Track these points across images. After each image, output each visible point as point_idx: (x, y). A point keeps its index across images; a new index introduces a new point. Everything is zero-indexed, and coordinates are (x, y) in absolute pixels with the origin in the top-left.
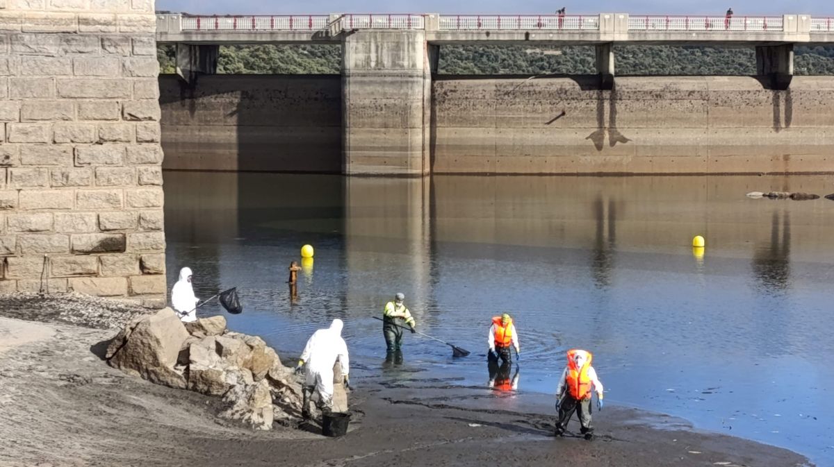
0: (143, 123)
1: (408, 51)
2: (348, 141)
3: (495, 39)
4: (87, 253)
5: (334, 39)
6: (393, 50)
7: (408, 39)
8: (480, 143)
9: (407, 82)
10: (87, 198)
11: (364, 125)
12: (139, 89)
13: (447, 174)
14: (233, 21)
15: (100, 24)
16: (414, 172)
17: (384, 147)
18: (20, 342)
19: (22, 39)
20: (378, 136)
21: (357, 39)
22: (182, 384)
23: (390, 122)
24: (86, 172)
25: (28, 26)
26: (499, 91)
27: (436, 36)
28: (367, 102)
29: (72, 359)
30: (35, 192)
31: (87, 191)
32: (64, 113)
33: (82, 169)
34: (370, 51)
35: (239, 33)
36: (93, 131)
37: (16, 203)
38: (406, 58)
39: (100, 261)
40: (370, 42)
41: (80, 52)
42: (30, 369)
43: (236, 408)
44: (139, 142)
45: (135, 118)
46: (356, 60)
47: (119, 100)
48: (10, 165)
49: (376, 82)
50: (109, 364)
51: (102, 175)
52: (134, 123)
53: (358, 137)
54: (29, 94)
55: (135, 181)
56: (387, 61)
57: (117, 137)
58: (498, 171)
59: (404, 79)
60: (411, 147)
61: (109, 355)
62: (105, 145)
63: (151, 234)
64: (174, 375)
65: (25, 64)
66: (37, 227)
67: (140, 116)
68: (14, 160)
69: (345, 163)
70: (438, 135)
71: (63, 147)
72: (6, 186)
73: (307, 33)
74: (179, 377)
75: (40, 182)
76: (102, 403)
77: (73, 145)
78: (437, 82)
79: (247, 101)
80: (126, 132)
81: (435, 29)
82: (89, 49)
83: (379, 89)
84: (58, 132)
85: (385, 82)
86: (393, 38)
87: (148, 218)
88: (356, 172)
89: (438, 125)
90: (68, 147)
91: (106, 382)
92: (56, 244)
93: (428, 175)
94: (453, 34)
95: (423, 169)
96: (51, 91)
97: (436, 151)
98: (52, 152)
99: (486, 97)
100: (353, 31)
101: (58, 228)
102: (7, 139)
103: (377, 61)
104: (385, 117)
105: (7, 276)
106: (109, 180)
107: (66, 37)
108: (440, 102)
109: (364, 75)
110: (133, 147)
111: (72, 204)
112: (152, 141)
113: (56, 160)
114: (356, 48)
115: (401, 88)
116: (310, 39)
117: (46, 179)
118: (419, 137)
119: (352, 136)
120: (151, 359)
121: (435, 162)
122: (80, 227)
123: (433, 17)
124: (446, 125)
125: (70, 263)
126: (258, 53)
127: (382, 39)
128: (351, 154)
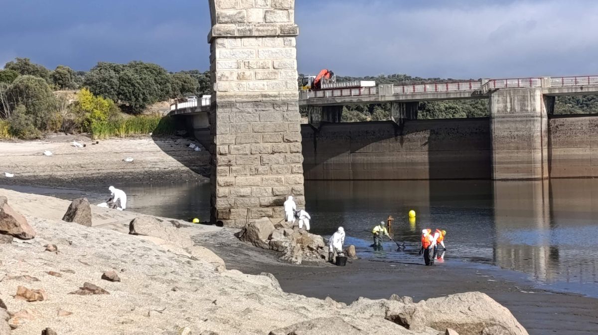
0: (293, 143)
1: (531, 101)
2: (494, 158)
3: (587, 91)
4: (267, 206)
5: (484, 95)
6: (521, 100)
7: (530, 93)
8: (580, 158)
9: (530, 120)
10: (267, 180)
11: (504, 148)
12: (291, 127)
13: (560, 178)
14: (424, 87)
15: (272, 97)
16: (536, 177)
17: (518, 162)
18: (205, 231)
19: (236, 105)
20: (513, 155)
21: (498, 95)
22: (267, 247)
23: (520, 146)
24: (266, 168)
25: (239, 99)
26: (592, 124)
27: (549, 91)
28: (505, 134)
29: (225, 238)
30: (243, 177)
31: (267, 177)
32: (256, 140)
33: (265, 166)
34: (506, 102)
35: (427, 94)
36: (269, 148)
37: (234, 182)
38: (529, 105)
39: (274, 210)
40: (506, 96)
41: (263, 111)
42: (206, 240)
43: (286, 255)
44: (292, 152)
45: (289, 141)
46: (498, 107)
47: (282, 133)
48: (231, 165)
49: (511, 121)
50: (240, 240)
51: (274, 169)
52: (289, 143)
53: (500, 156)
54: (239, 131)
55: (290, 172)
56: (517, 108)
57: (281, 151)
58: (593, 175)
59: (528, 119)
60: (534, 161)
61: (240, 236)
62: (275, 154)
63: (298, 197)
64: (265, 243)
65: (237, 117)
66: (244, 194)
67: (292, 140)
68: (233, 162)
69: (493, 173)
70: (553, 153)
71: (255, 156)
72: (229, 175)
73: (468, 92)
74: (266, 244)
75: (245, 173)
76: (232, 253)
77: (260, 155)
78: (552, 119)
79: (434, 136)
80: (285, 148)
81: (548, 86)
82: (267, 109)
83: (513, 125)
84: (253, 149)
85: (516, 121)
86: (521, 93)
87: (296, 189)
88: (500, 178)
89: (553, 147)
90: (258, 156)
91: (236, 246)
92: (253, 202)
93: (547, 178)
94: (559, 89)
95: (542, 175)
96: (249, 129)
97: (552, 163)
98: (250, 159)
99: (584, 128)
100: (496, 90)
101: (254, 194)
102: (230, 153)
103: (511, 108)
104: (517, 143)
105: (230, 218)
106: (277, 171)
107: (256, 103)
108: (553, 132)
109: (503, 117)
110: (289, 155)
111: (260, 183)
112: (298, 152)
113: (252, 162)
114: (498, 100)
115: (527, 125)
116: (470, 96)
117: (248, 172)
118: (539, 155)
119: (497, 155)
120: (256, 237)
121: (552, 171)
122: (264, 194)
123: (547, 79)
124: (558, 147)
125: (259, 211)
126: (477, 105)
127: (514, 94)
128: (496, 166)
